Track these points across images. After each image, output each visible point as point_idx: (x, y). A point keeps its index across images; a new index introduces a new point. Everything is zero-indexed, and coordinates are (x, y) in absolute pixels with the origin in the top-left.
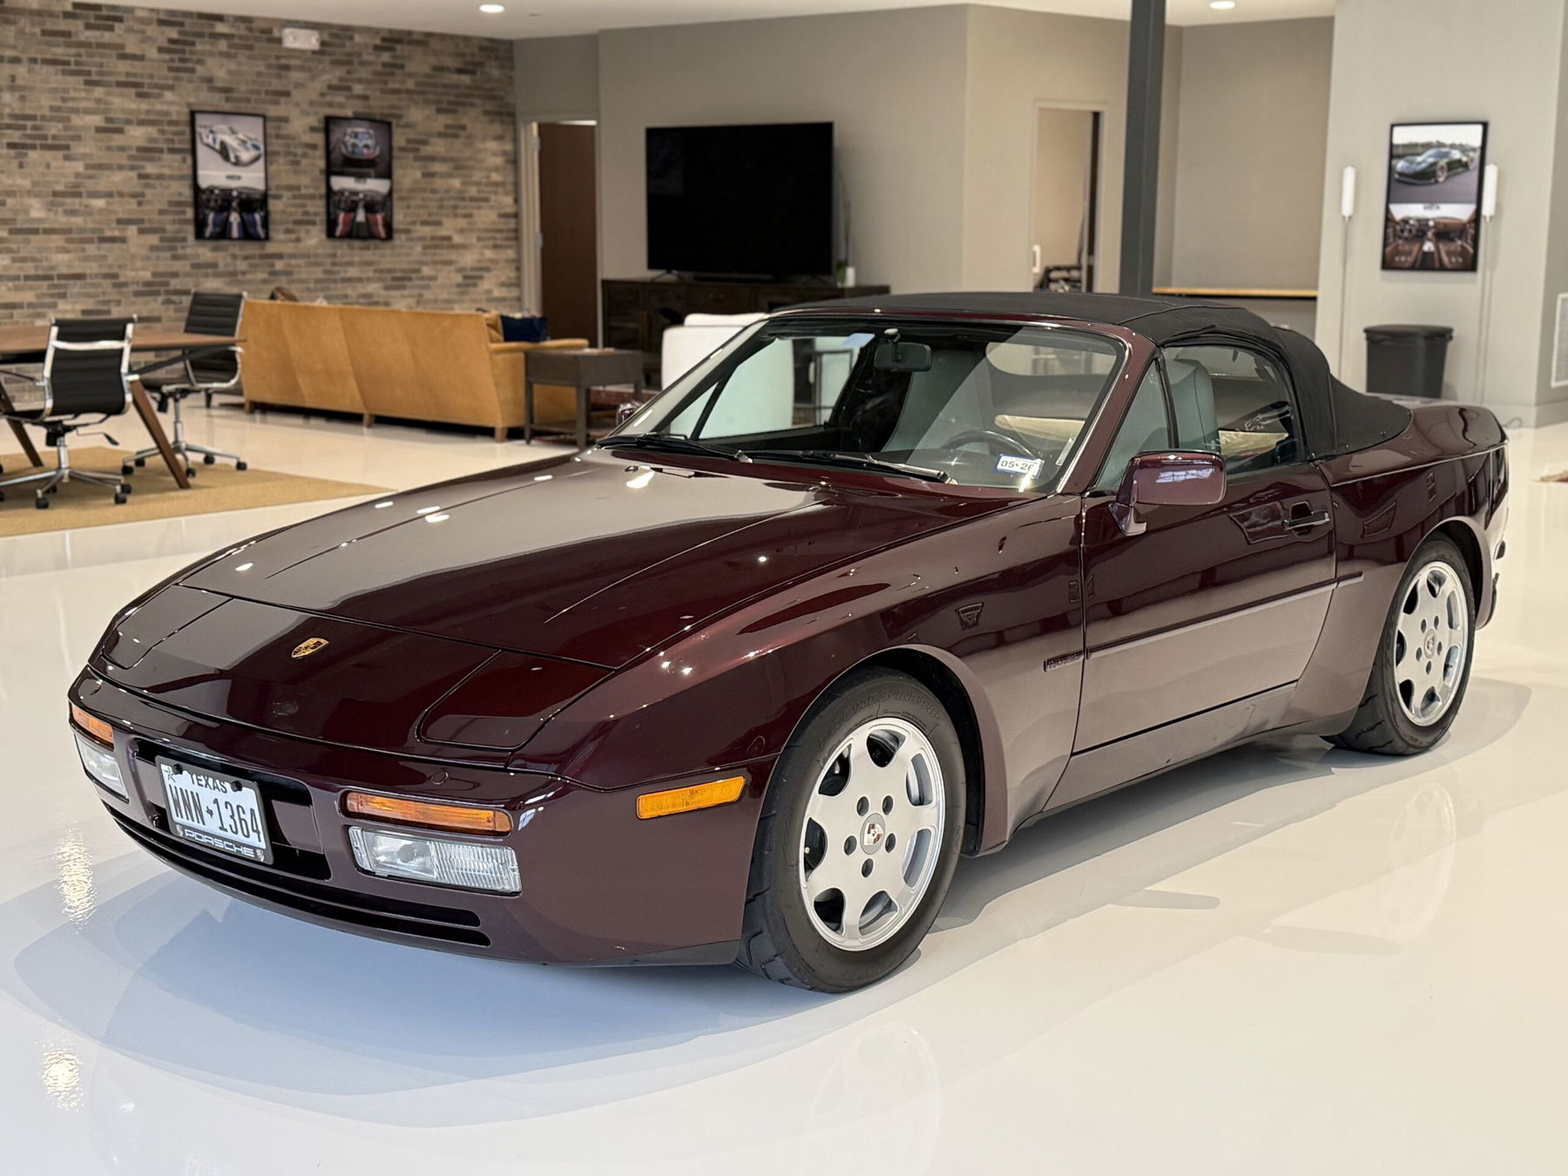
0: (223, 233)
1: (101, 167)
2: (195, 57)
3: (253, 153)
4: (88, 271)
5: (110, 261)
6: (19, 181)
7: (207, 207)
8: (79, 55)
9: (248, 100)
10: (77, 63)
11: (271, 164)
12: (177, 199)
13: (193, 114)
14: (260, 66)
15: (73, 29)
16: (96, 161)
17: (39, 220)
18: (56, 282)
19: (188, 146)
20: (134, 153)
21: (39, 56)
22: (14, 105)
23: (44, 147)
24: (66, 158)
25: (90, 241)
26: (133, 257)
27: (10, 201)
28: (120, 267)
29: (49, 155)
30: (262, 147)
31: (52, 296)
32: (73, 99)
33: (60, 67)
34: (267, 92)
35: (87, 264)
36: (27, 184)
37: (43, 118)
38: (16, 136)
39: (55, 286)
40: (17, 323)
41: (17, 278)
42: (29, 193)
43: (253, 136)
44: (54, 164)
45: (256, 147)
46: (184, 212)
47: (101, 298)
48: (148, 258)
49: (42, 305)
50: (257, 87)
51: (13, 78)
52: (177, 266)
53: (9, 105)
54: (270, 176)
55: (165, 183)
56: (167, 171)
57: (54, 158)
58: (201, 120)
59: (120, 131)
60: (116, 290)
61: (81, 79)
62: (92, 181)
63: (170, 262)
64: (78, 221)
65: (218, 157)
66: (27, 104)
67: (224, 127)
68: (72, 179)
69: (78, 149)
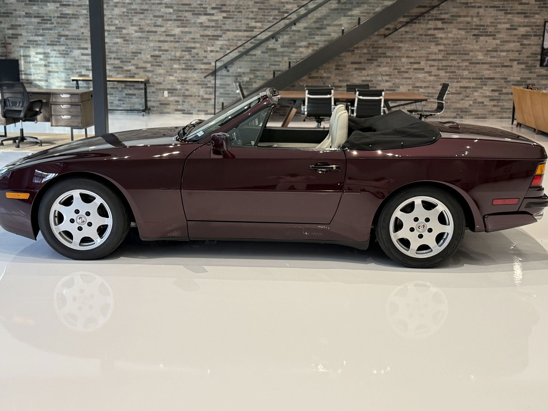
1: (507, 42)
4: (496, 77)
5: (505, 73)
6: (475, 47)
7: (546, 55)
8: (504, 4)
10: (502, 7)
12: (535, 52)
13: (545, 22)
16: (505, 40)
17: (481, 60)
18: (484, 80)
19: (542, 34)
20: (520, 36)
21: (488, 5)
22: (477, 22)
23: (486, 36)
24: (494, 39)
25: (499, 67)
26: (514, 72)
27: (471, 53)
28: (508, 75)
29: (487, 38)
31: (481, 85)
32: (499, 19)
33: (496, 9)
35: (496, 74)
36: (478, 48)
37: (487, 26)
38: (476, 32)
39: (483, 82)
40: (467, 93)
41: (470, 78)
42: (478, 50)
44: (489, 41)
46: (537, 57)
47: (500, 86)
48: (520, 73)
49: (477, 88)
51: (478, 13)
52: (531, 75)
53: (475, 22)
55: (530, 47)
56: (532, 43)
57: (489, 39)
59: (516, 29)
60: (506, 83)
61: (503, 12)
62: (502, 47)
63: (529, 74)
64: (495, 60)
66: (482, 21)
68: (495, 46)
69: (498, 36)
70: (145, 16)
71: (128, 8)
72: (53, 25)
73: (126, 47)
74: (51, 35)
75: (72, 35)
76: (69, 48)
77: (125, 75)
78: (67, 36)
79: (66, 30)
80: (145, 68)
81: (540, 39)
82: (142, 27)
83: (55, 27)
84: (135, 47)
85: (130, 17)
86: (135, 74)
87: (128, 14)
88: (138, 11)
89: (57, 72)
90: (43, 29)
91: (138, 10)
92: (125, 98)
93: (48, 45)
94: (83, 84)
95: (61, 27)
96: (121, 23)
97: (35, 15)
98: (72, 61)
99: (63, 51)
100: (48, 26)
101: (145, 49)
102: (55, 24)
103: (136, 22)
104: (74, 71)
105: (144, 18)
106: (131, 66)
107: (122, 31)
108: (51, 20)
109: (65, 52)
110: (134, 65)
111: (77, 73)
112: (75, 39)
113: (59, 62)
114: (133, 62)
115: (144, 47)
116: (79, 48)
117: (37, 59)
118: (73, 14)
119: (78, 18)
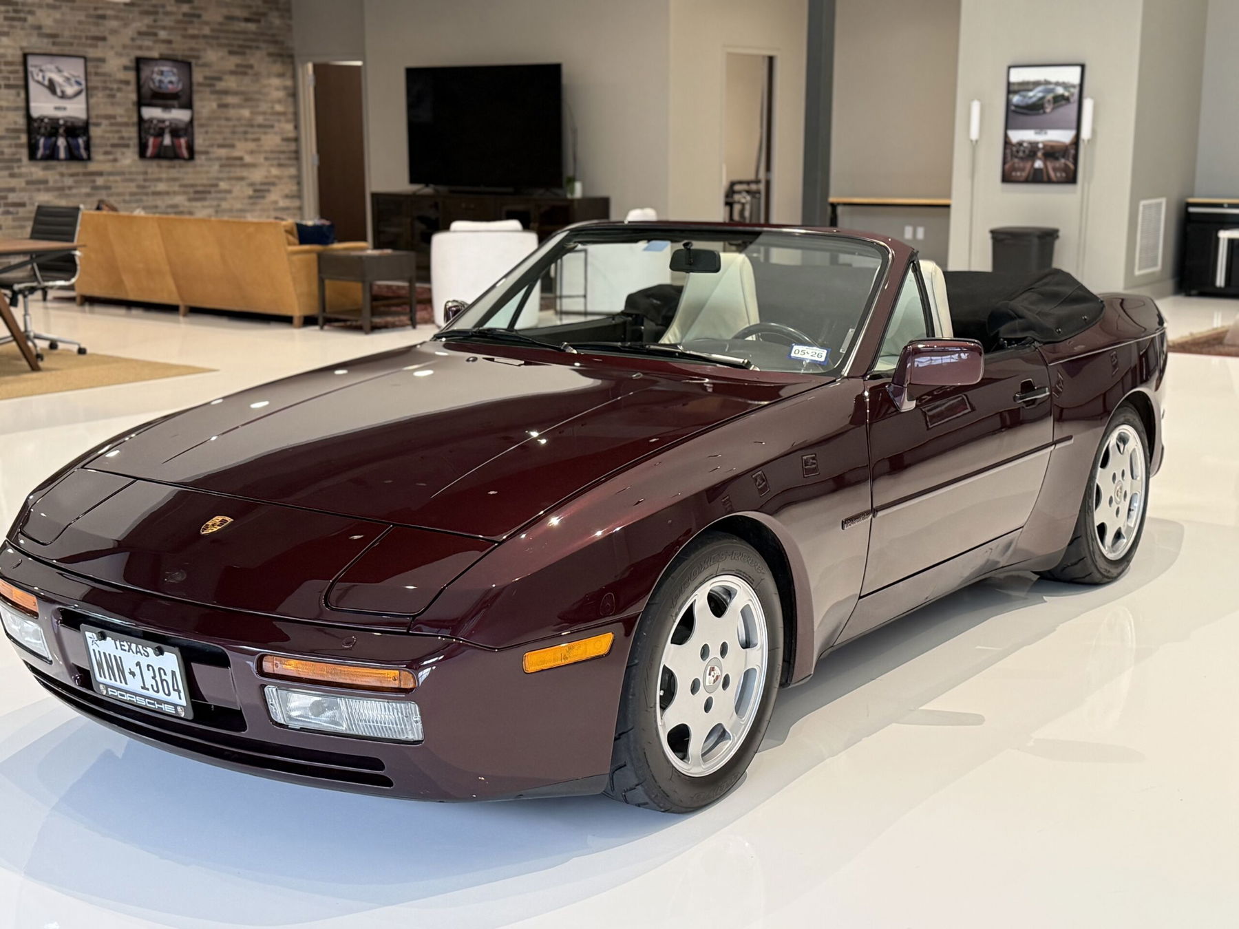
0: (52, 155)
2: (27, 9)
3: (76, 88)
7: (38, 134)
9: (71, 44)
11: (92, 96)
12: (13, 126)
13: (25, 56)
14: (81, 16)
19: (21, 83)
30: (83, 82)
34: (87, 38)
43: (76, 74)
45: (78, 83)
46: (19, 138)
50: (78, 33)
52: (13, 183)
54: (90, 106)
55: (2, 113)
56: (3, 104)
58: (32, 61)
63: (8, 179)
65: (47, 92)
67: (52, 67)
81: (18, 95)
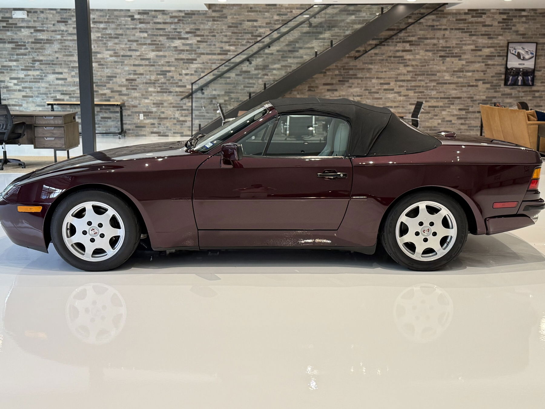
0: (515, 83)
1: (472, 62)
2: (512, 24)
3: (531, 56)
4: (462, 96)
5: (471, 93)
6: (442, 68)
7: (510, 75)
8: (469, 26)
9: (532, 38)
10: (467, 29)
11: (538, 59)
12: (499, 72)
13: (508, 43)
14: (538, 26)
15: (467, 18)
16: (470, 60)
17: (447, 80)
18: (451, 99)
19: (506, 54)
20: (485, 57)
21: (454, 28)
22: (443, 44)
23: (452, 57)
24: (459, 60)
25: (465, 86)
26: (480, 91)
27: (438, 74)
28: (474, 95)
29: (453, 59)
30: (535, 53)
31: (449, 104)
32: (464, 41)
33: (461, 31)
34: (540, 35)
35: (462, 94)
36: (445, 68)
37: (453, 47)
38: (442, 53)
39: (450, 101)
40: (436, 112)
41: (438, 98)
42: (445, 71)
43: (531, 50)
44: (454, 62)
45: (532, 53)
46: (501, 76)
47: (466, 105)
48: (485, 92)
49: (445, 107)
50: (536, 33)
51: (444, 35)
52: (496, 95)
53: (442, 44)
54: (536, 63)
55: (495, 67)
56: (496, 63)
57: (455, 60)
58: (510, 45)
59: (480, 50)
60: (472, 102)
61: (468, 34)
62: (468, 67)
63: (494, 93)
64: (461, 80)
65: (516, 58)
66: (448, 43)
67: (520, 47)
68: (461, 67)
69: (464, 57)
70: (120, 41)
71: (102, 33)
72: (27, 51)
73: (101, 71)
74: (25, 60)
75: (47, 60)
76: (44, 73)
77: (101, 98)
78: (42, 61)
79: (41, 55)
80: (121, 91)
81: (503, 59)
82: (116, 51)
83: (30, 52)
84: (110, 72)
85: (105, 42)
86: (110, 97)
87: (103, 39)
88: (112, 36)
89: (32, 97)
90: (17, 55)
91: (113, 34)
92: (101, 121)
93: (22, 70)
94: (58, 108)
95: (35, 52)
96: (96, 48)
97: (9, 41)
98: (47, 86)
99: (38, 75)
100: (22, 51)
101: (120, 73)
102: (29, 49)
103: (110, 46)
104: (49, 95)
105: (119, 42)
106: (106, 89)
107: (97, 56)
108: (25, 46)
109: (39, 77)
110: (109, 88)
111: (52, 97)
112: (49, 64)
113: (33, 86)
114: (108, 85)
115: (119, 71)
116: (54, 73)
117: (12, 85)
118: (47, 40)
119: (53, 43)
